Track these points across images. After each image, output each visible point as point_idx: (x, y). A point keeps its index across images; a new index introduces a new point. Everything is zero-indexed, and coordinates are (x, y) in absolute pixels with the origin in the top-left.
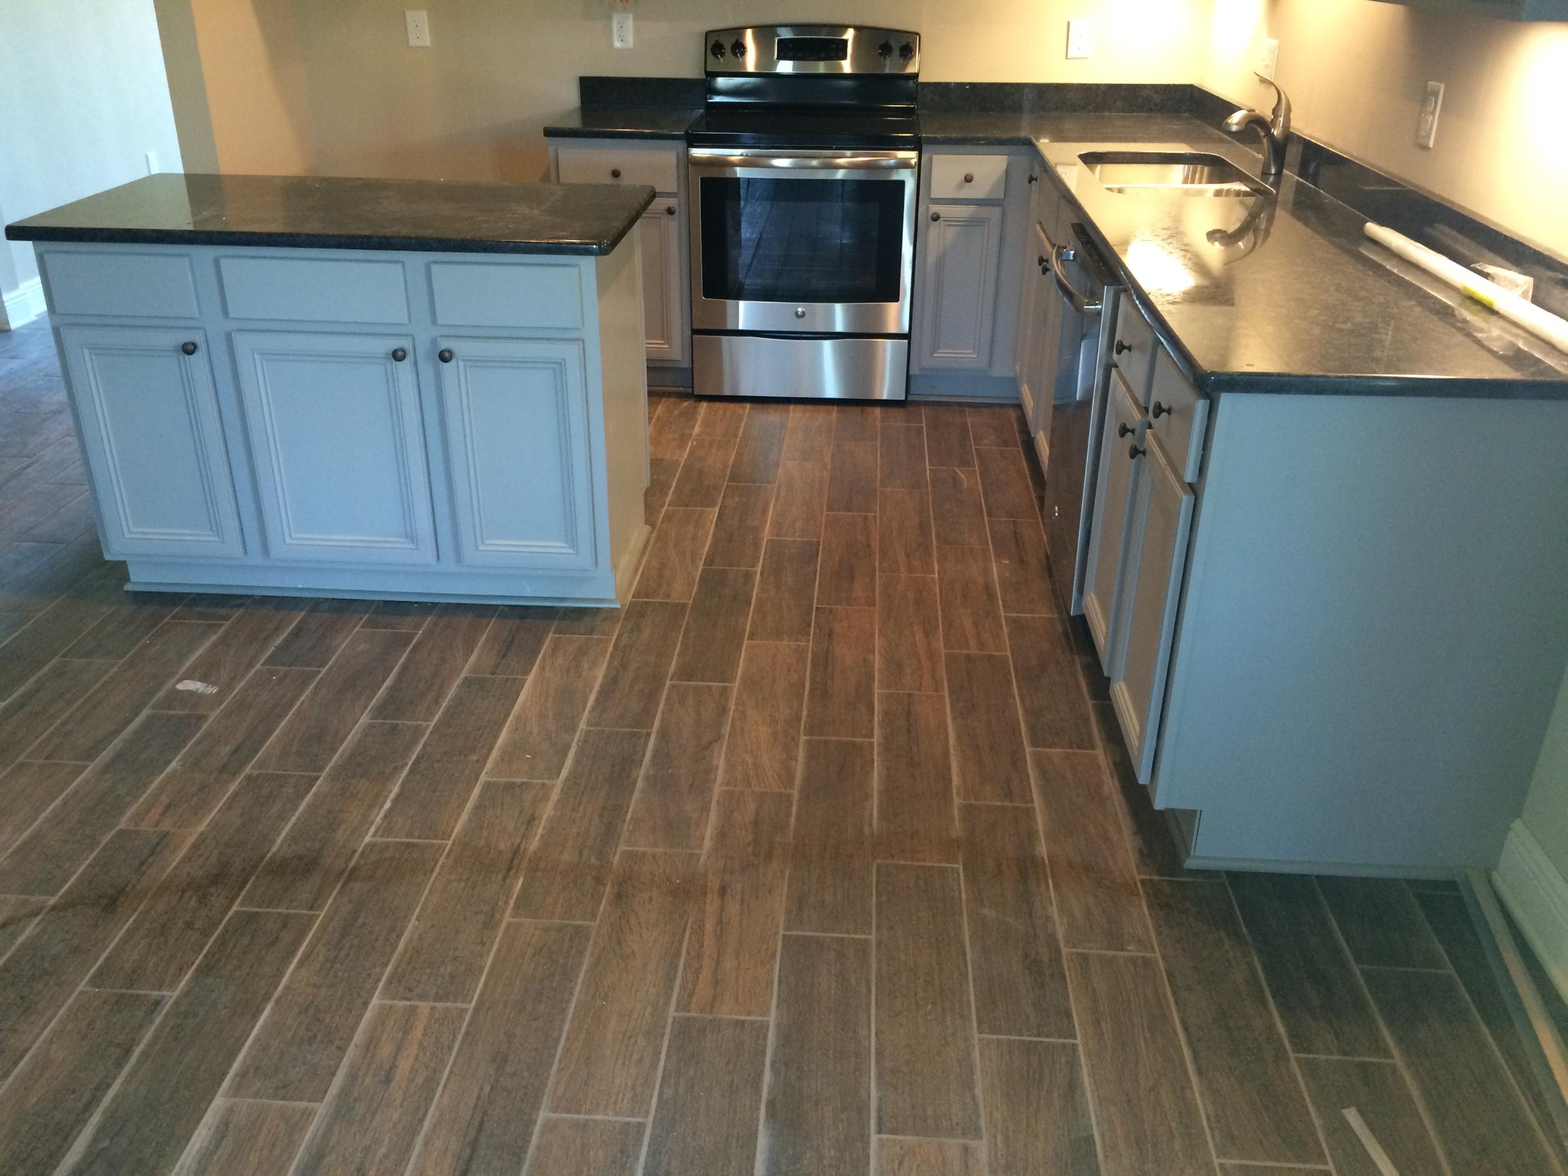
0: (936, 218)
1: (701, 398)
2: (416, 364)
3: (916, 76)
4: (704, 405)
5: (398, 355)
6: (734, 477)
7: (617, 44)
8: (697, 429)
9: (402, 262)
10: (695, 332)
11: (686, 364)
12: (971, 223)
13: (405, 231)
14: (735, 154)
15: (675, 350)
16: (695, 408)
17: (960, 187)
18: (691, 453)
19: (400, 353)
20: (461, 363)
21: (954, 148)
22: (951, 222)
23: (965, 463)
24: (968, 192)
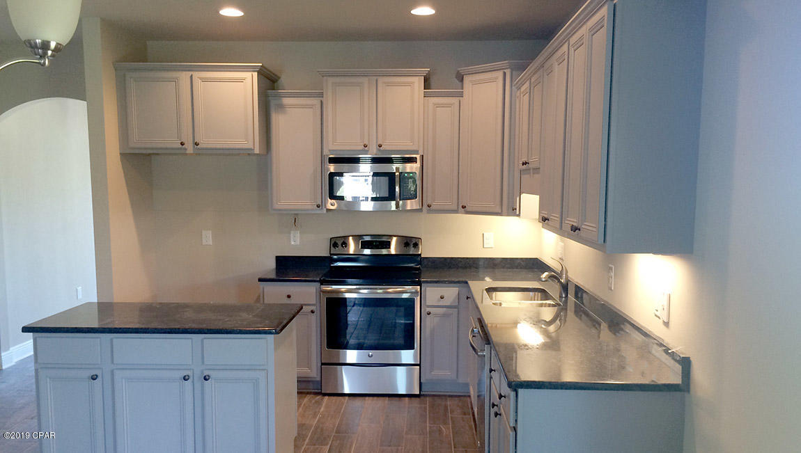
0: (429, 314)
1: (325, 395)
2: (193, 382)
3: (420, 255)
4: (327, 397)
5: (185, 378)
6: (338, 432)
7: (293, 243)
8: (322, 409)
9: (191, 339)
10: (322, 364)
11: (319, 379)
12: (444, 315)
13: (194, 326)
14: (343, 288)
15: (313, 373)
16: (322, 399)
17: (439, 301)
18: (318, 421)
19: (187, 377)
20: (213, 381)
21: (436, 285)
22: (436, 315)
23: (445, 423)
24: (442, 303)
